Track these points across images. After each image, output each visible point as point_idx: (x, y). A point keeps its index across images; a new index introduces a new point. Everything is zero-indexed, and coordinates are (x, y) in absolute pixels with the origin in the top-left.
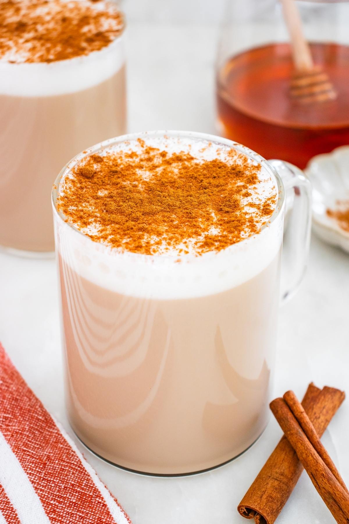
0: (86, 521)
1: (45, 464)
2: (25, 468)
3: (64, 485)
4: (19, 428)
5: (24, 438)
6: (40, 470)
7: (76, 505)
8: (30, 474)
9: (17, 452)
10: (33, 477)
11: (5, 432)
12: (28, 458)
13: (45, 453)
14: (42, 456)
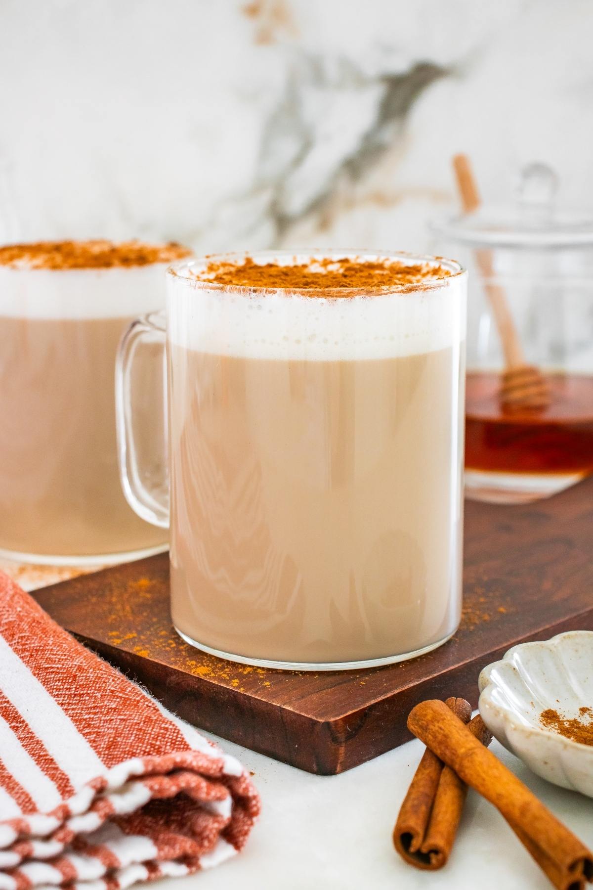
0: (129, 723)
1: (75, 676)
2: (50, 690)
3: (101, 693)
4: (39, 645)
5: (46, 654)
6: (69, 687)
7: (117, 710)
8: (57, 695)
9: (38, 674)
10: (62, 698)
11: (22, 653)
12: (53, 676)
13: (75, 663)
14: (71, 667)
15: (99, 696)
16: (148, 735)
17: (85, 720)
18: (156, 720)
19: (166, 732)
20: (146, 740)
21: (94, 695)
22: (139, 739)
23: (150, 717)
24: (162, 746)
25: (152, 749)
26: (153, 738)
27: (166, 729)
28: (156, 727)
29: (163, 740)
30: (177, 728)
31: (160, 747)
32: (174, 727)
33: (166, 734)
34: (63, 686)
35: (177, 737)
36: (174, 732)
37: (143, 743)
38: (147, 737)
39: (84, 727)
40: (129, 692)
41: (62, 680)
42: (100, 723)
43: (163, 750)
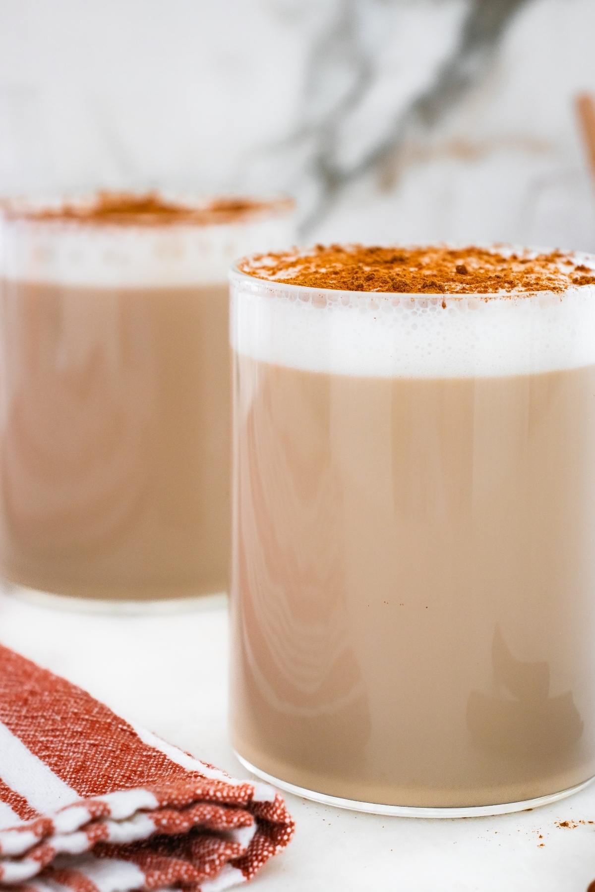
0: (102, 749)
7: (84, 734)
17: (42, 742)
28: (136, 755)
42: (62, 746)
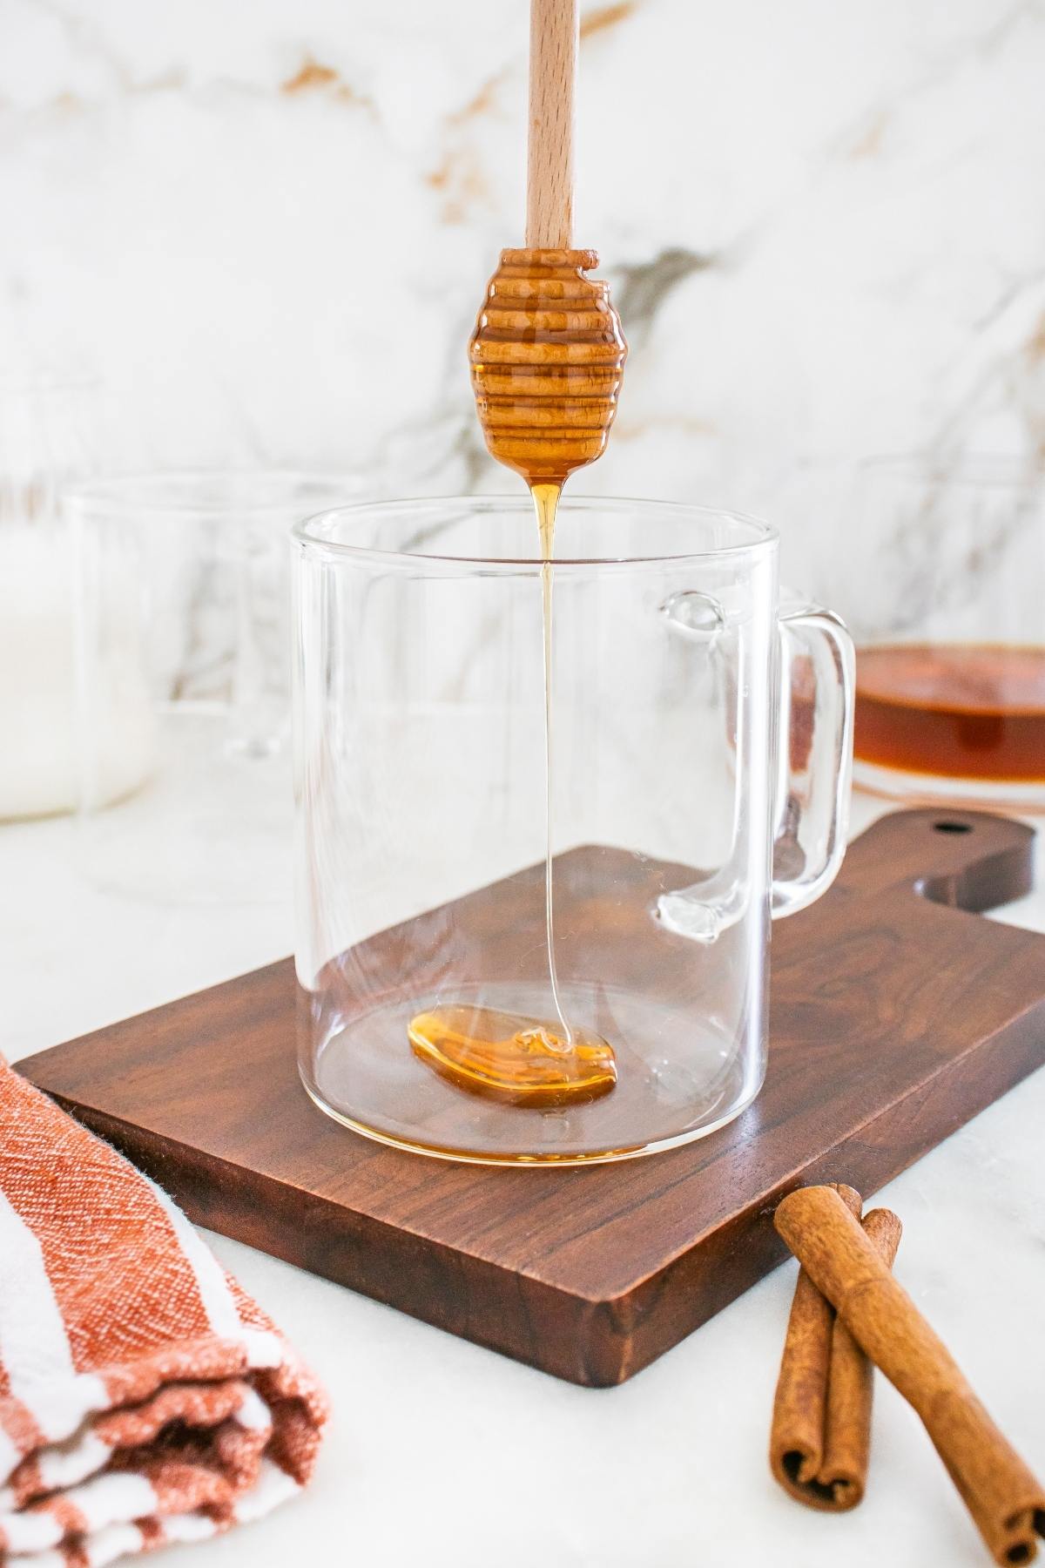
15: (90, 1222)
16: (144, 1279)
18: (163, 1256)
19: (172, 1278)
20: (138, 1288)
21: (83, 1219)
22: (127, 1283)
23: (154, 1251)
24: (161, 1300)
25: (144, 1304)
26: (151, 1285)
27: (175, 1273)
28: (159, 1267)
29: (165, 1290)
30: (193, 1275)
31: (158, 1303)
32: (188, 1272)
33: (172, 1281)
34: (38, 1197)
35: (189, 1290)
36: (186, 1281)
37: (132, 1292)
38: (141, 1283)
39: (57, 1269)
40: (133, 1206)
41: (35, 1185)
42: (81, 1267)
43: (161, 1308)
